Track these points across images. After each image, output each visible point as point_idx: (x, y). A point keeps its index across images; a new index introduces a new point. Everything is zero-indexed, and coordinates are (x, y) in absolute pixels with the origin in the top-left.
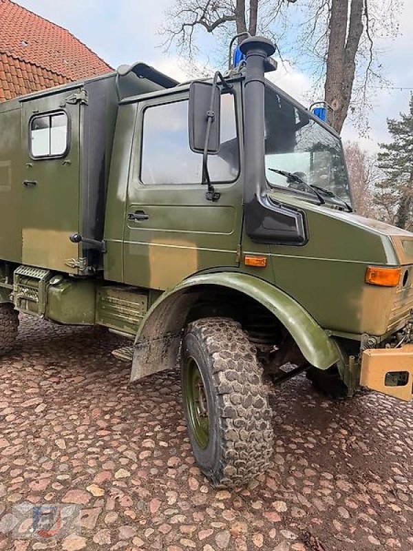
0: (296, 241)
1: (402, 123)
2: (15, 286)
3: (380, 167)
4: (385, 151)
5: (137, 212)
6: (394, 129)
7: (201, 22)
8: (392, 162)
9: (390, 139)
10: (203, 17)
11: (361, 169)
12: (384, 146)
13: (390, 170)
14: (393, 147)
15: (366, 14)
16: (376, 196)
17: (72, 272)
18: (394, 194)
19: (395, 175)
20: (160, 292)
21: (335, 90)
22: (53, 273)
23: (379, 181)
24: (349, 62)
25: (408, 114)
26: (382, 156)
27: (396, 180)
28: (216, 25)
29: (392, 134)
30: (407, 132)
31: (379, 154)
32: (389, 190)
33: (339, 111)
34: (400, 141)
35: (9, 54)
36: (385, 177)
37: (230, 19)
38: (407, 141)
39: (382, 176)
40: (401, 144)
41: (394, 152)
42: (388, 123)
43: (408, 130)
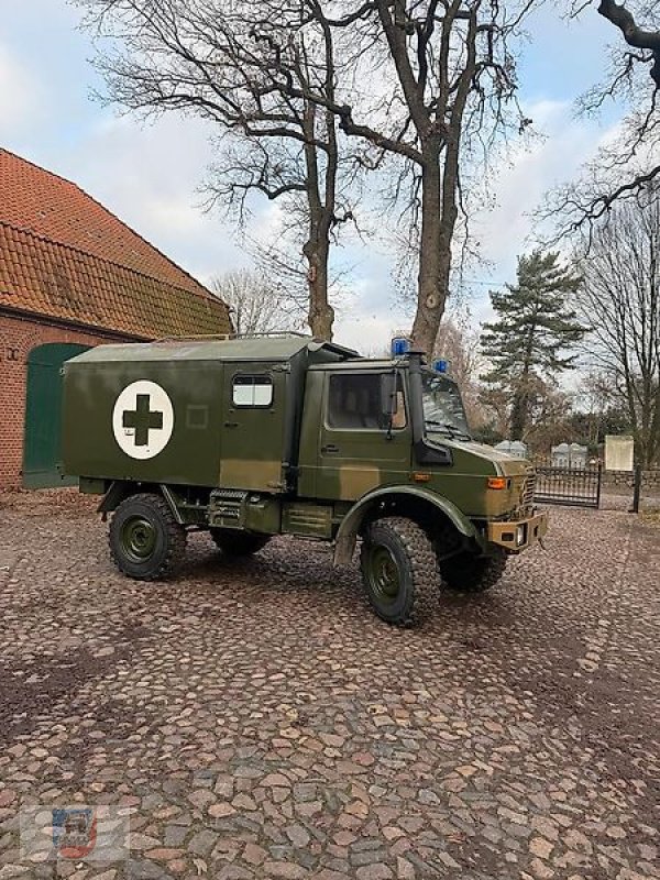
0: (447, 465)
1: (509, 297)
2: (212, 506)
3: (484, 354)
4: (489, 332)
5: (329, 446)
6: (499, 304)
7: (258, 185)
8: (499, 348)
9: (495, 319)
10: (261, 180)
11: (458, 352)
12: (487, 326)
13: (498, 358)
14: (499, 328)
15: (459, 186)
16: (482, 393)
17: (273, 491)
18: (506, 390)
19: (505, 365)
20: (353, 503)
21: (431, 284)
22: (251, 493)
23: (485, 373)
24: (444, 251)
25: (516, 284)
26: (485, 340)
27: (507, 372)
28: (279, 192)
29: (497, 311)
30: (516, 309)
31: (482, 337)
32: (498, 385)
33: (437, 308)
34: (508, 320)
35: (14, 227)
36: (493, 367)
37: (300, 188)
38: (517, 320)
39: (488, 367)
40: (510, 324)
41: (501, 334)
42: (492, 297)
43: (518, 305)
